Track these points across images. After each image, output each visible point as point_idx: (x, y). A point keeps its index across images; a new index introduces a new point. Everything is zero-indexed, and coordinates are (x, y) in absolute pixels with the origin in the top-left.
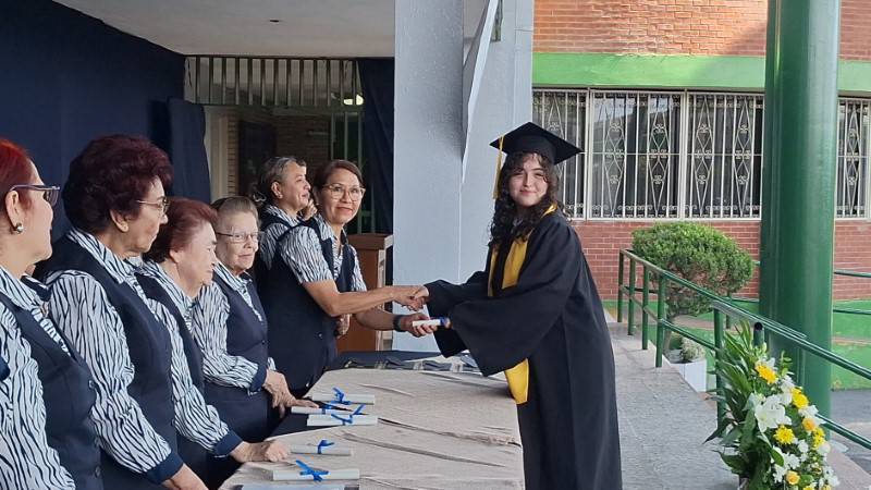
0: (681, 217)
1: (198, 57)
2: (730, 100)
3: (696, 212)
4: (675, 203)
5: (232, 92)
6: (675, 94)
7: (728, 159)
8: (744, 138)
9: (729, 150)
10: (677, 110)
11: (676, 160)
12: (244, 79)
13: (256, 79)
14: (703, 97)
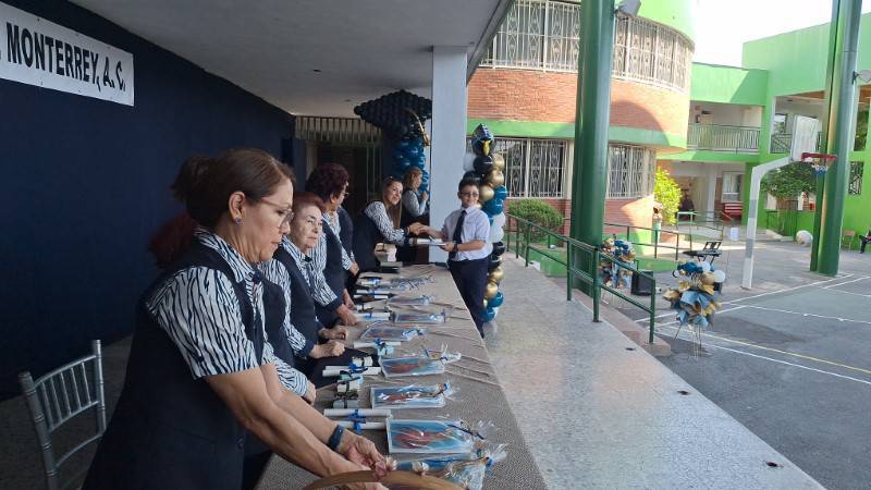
0: (526, 197)
1: (302, 117)
2: (549, 143)
3: (533, 195)
4: (523, 190)
5: (318, 135)
6: (524, 139)
7: (547, 171)
8: (555, 161)
9: (548, 165)
10: (525, 147)
11: (524, 170)
12: (324, 128)
13: (331, 129)
14: (537, 141)
